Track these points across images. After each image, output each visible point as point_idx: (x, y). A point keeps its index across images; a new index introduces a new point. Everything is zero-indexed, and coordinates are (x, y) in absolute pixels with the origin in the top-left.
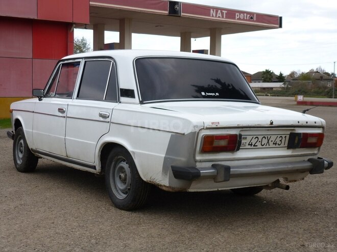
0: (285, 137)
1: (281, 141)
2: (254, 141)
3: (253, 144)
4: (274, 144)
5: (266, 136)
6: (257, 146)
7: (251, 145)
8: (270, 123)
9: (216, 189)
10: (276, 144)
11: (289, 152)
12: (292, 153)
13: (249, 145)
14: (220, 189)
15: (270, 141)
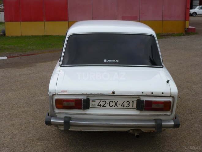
0: (133, 102)
1: (129, 104)
2: (102, 104)
3: (102, 105)
4: (121, 106)
5: (113, 101)
6: (106, 107)
7: (100, 106)
8: (112, 93)
9: (80, 130)
10: (124, 106)
11: (137, 113)
12: (140, 113)
13: (98, 105)
14: (82, 130)
15: (117, 104)
